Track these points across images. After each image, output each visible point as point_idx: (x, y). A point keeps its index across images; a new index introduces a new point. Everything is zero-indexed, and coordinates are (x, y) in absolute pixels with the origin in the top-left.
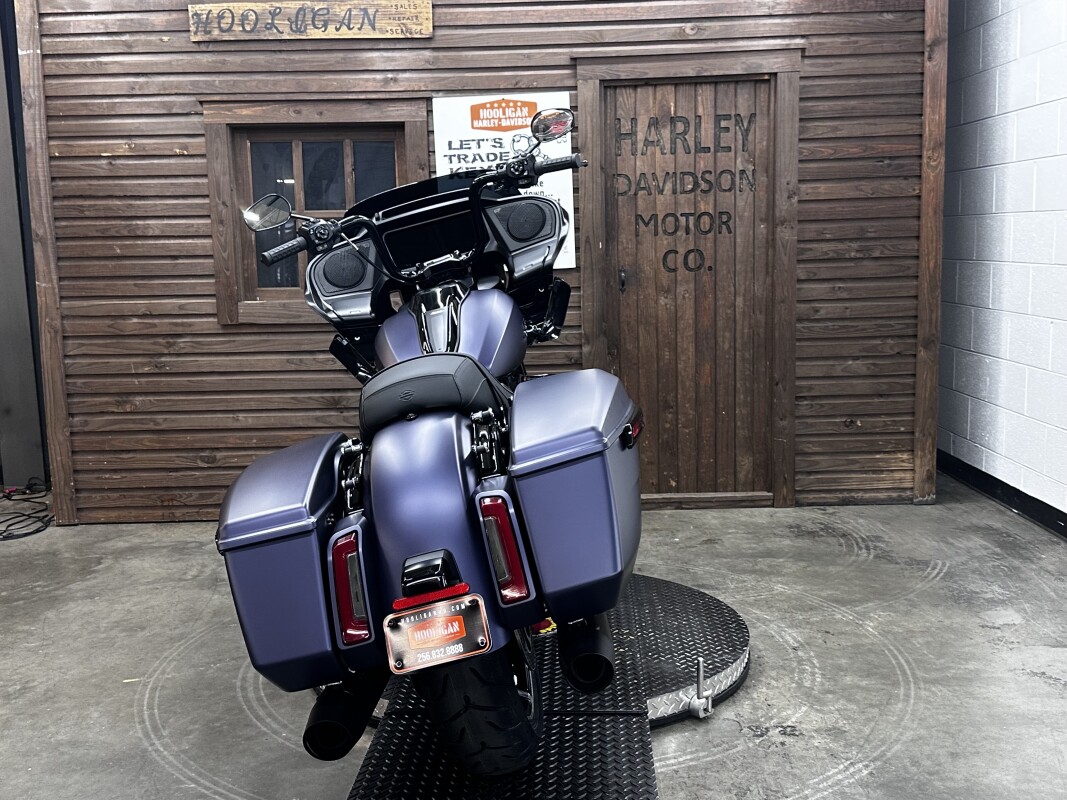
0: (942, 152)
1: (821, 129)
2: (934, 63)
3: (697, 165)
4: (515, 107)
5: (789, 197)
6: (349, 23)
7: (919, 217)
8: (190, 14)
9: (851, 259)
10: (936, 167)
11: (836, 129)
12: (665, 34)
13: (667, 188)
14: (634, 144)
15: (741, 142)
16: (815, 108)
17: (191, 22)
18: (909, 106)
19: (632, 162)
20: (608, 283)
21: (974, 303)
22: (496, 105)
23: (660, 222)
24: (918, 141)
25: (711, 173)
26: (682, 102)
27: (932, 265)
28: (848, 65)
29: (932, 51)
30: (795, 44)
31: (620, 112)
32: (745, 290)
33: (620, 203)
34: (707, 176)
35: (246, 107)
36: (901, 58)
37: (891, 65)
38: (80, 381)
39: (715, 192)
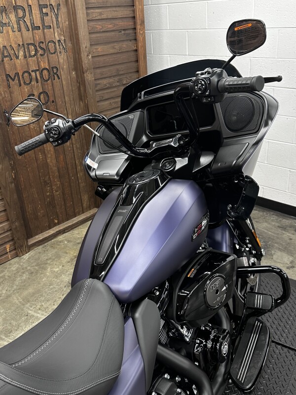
1: (96, 14)
3: (35, 38)
5: (87, 56)
9: (116, 86)
11: (101, 14)
13: (20, 54)
15: (55, 22)
23: (21, 77)
24: (134, 21)
25: (43, 43)
32: (72, 111)
34: (41, 45)
39: (47, 54)
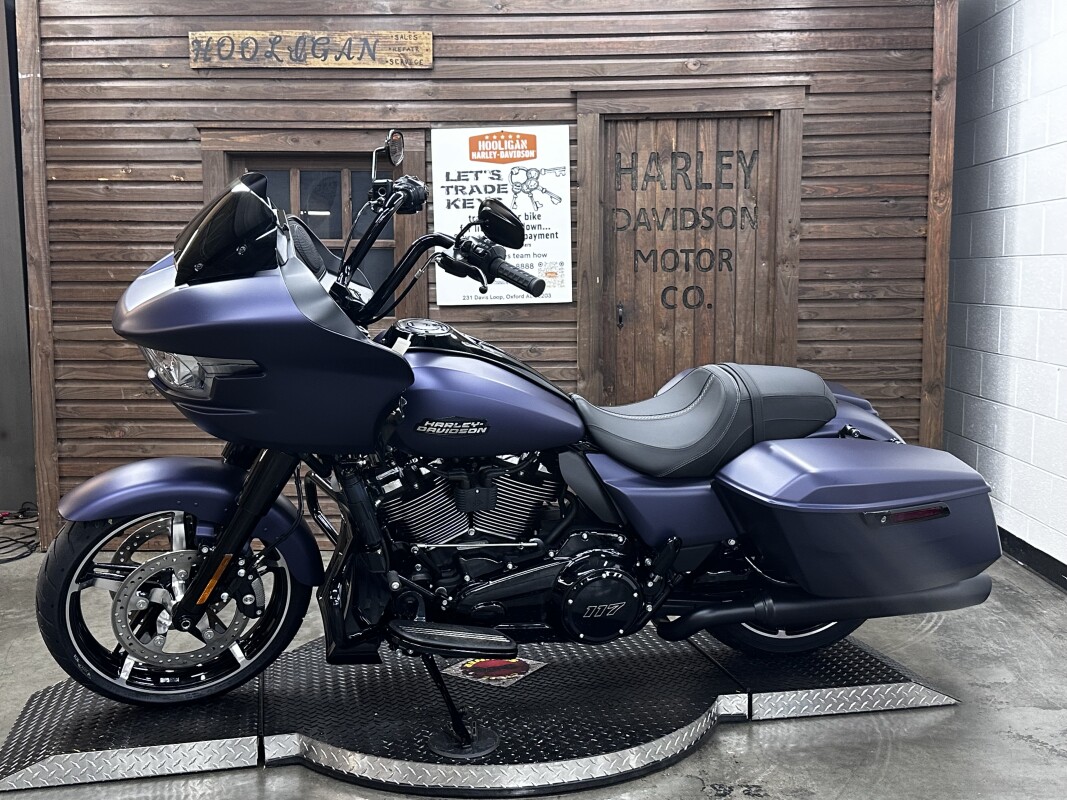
0: (950, 193)
1: (826, 167)
2: (943, 102)
3: (698, 202)
4: (514, 139)
5: (791, 236)
6: (349, 53)
7: (924, 259)
8: (191, 41)
9: (855, 300)
10: (944, 207)
11: (840, 167)
12: (667, 69)
13: (666, 223)
14: (634, 178)
15: (743, 179)
16: (819, 146)
17: (191, 49)
18: (916, 146)
19: (632, 197)
20: (605, 319)
21: (982, 348)
22: (495, 137)
23: (659, 258)
24: (925, 182)
25: (712, 209)
26: (683, 137)
27: (937, 308)
28: (853, 103)
29: (940, 89)
30: (800, 81)
31: (620, 146)
32: (745, 327)
33: (619, 238)
34: (708, 213)
35: (243, 135)
36: (909, 97)
37: (897, 103)
38: (70, 406)
39: (716, 229)
